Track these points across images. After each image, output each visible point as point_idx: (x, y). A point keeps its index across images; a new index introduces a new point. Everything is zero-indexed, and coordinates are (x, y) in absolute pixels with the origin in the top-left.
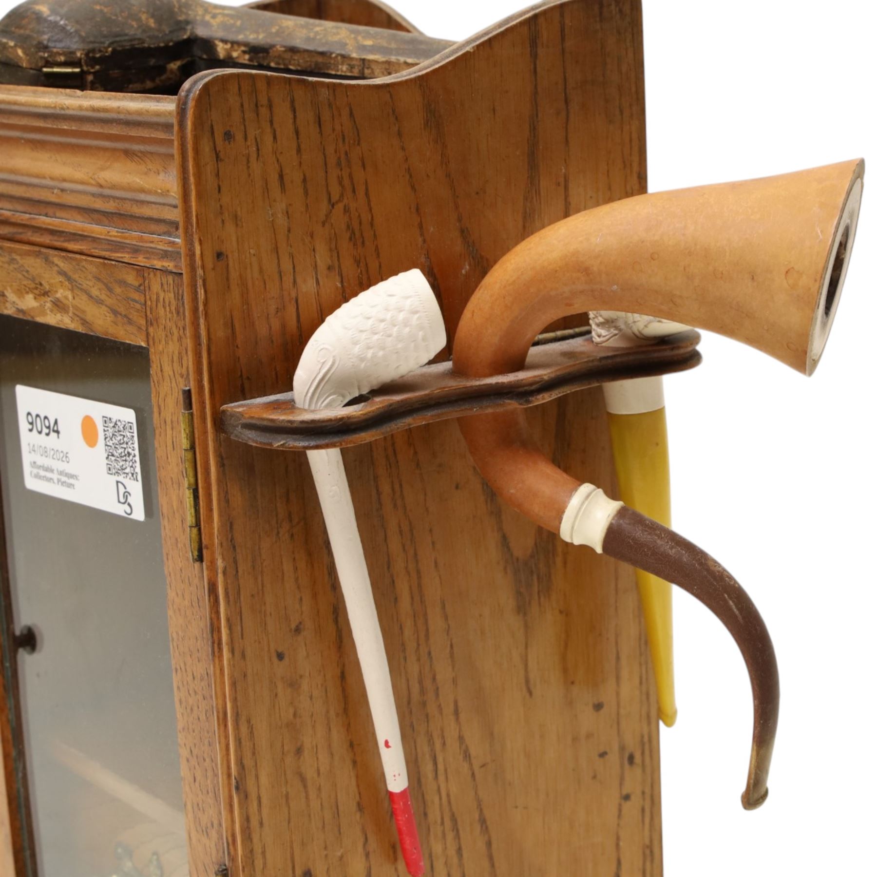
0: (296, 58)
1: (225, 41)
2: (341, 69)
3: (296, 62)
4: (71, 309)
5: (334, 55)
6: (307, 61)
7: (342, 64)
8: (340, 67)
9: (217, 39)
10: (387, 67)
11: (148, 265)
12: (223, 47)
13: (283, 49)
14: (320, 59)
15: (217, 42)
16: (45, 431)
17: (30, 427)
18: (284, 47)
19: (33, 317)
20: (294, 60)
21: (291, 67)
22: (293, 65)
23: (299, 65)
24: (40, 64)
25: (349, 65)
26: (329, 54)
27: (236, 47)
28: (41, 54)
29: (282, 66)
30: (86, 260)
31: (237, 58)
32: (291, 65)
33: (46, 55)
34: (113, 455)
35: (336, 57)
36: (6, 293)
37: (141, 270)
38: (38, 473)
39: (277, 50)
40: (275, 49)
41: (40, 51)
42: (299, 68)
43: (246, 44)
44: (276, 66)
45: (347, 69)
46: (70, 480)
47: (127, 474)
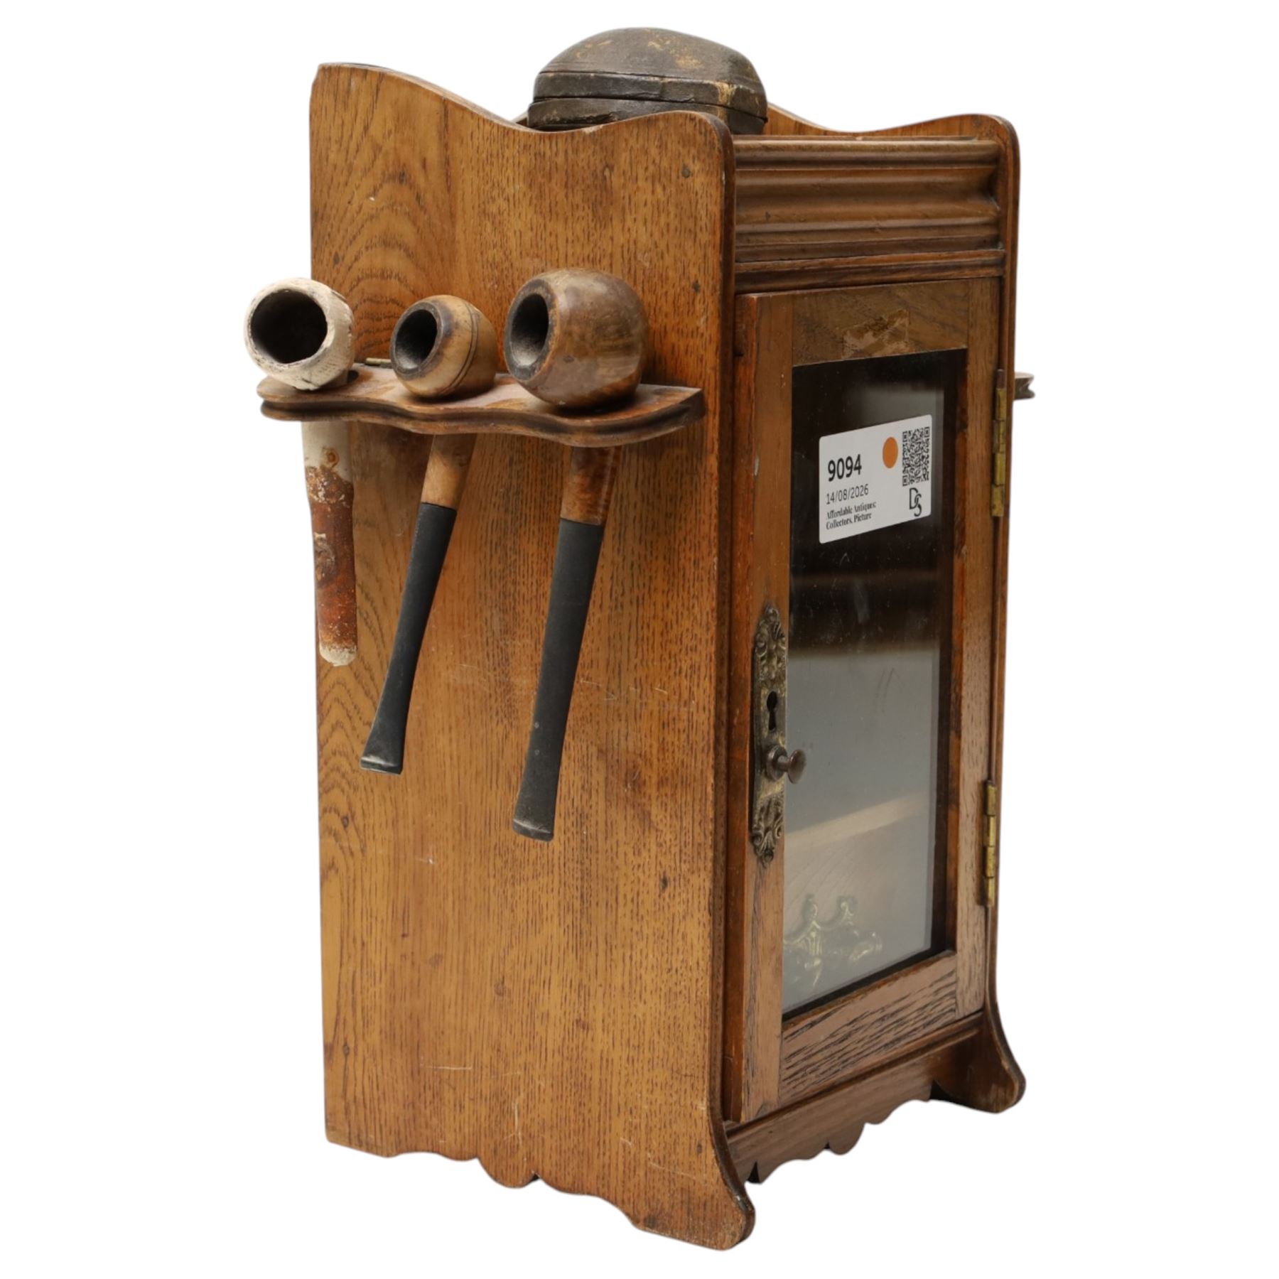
4: (907, 334)
11: (974, 276)
16: (847, 472)
17: (831, 476)
19: (872, 355)
30: (924, 285)
34: (909, 466)
36: (846, 338)
37: (966, 282)
38: (835, 521)
46: (864, 511)
47: (920, 477)
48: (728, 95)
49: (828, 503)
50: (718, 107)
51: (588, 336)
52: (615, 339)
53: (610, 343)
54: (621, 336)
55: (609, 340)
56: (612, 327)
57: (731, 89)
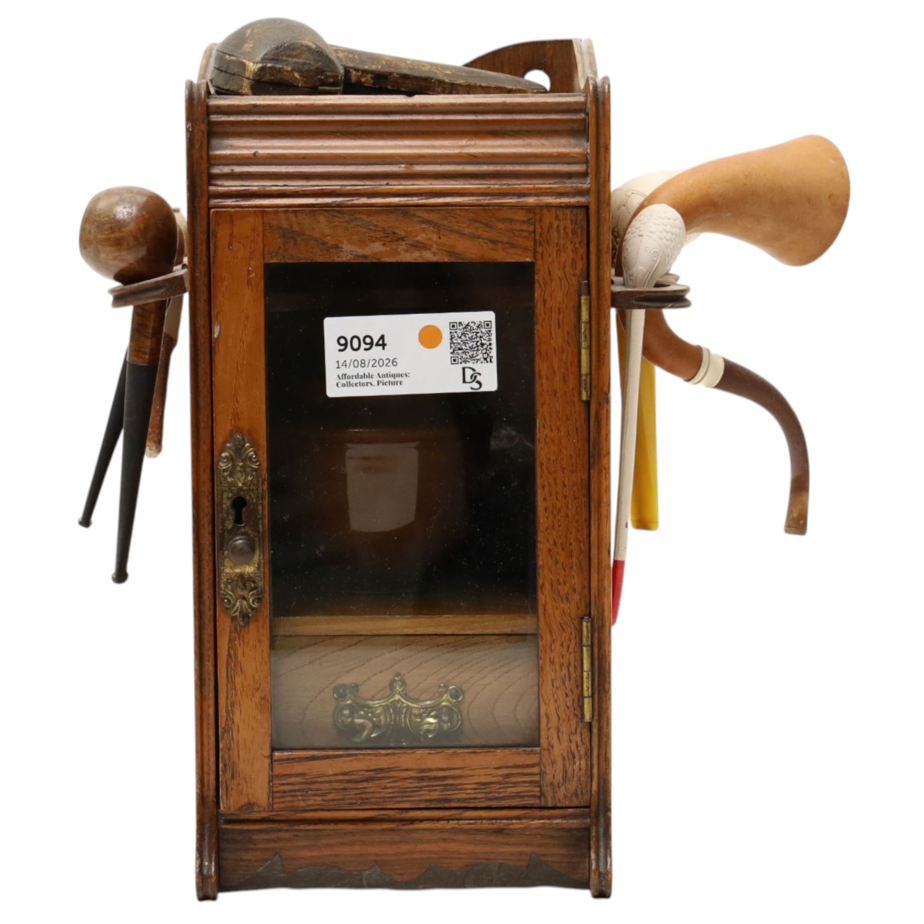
0: (406, 82)
1: (357, 70)
2: (438, 91)
3: (407, 85)
4: (434, 246)
5: (433, 81)
6: (414, 85)
7: (438, 87)
8: (437, 89)
9: (351, 68)
10: (468, 89)
12: (356, 74)
13: (398, 76)
14: (424, 84)
15: (351, 70)
16: (365, 346)
17: (341, 347)
18: (399, 74)
19: (380, 259)
20: (405, 84)
21: (403, 89)
22: (404, 88)
23: (408, 88)
24: (318, 84)
25: (443, 88)
26: (430, 80)
27: (365, 74)
28: (319, 76)
29: (396, 88)
31: (364, 82)
32: (403, 88)
33: (323, 77)
34: (461, 349)
35: (435, 82)
38: (350, 382)
39: (394, 77)
40: (392, 76)
41: (319, 75)
42: (408, 90)
43: (372, 72)
44: (391, 88)
45: (441, 90)
46: (396, 379)
47: (478, 360)
48: (251, 71)
49: (338, 368)
50: (244, 79)
51: (93, 231)
52: (108, 234)
53: (105, 237)
54: (113, 232)
55: (105, 234)
56: (107, 226)
57: (255, 66)
